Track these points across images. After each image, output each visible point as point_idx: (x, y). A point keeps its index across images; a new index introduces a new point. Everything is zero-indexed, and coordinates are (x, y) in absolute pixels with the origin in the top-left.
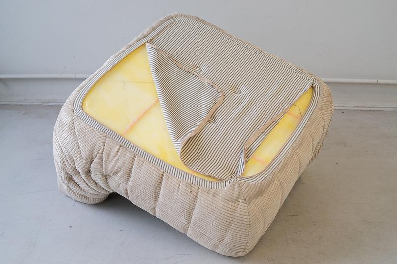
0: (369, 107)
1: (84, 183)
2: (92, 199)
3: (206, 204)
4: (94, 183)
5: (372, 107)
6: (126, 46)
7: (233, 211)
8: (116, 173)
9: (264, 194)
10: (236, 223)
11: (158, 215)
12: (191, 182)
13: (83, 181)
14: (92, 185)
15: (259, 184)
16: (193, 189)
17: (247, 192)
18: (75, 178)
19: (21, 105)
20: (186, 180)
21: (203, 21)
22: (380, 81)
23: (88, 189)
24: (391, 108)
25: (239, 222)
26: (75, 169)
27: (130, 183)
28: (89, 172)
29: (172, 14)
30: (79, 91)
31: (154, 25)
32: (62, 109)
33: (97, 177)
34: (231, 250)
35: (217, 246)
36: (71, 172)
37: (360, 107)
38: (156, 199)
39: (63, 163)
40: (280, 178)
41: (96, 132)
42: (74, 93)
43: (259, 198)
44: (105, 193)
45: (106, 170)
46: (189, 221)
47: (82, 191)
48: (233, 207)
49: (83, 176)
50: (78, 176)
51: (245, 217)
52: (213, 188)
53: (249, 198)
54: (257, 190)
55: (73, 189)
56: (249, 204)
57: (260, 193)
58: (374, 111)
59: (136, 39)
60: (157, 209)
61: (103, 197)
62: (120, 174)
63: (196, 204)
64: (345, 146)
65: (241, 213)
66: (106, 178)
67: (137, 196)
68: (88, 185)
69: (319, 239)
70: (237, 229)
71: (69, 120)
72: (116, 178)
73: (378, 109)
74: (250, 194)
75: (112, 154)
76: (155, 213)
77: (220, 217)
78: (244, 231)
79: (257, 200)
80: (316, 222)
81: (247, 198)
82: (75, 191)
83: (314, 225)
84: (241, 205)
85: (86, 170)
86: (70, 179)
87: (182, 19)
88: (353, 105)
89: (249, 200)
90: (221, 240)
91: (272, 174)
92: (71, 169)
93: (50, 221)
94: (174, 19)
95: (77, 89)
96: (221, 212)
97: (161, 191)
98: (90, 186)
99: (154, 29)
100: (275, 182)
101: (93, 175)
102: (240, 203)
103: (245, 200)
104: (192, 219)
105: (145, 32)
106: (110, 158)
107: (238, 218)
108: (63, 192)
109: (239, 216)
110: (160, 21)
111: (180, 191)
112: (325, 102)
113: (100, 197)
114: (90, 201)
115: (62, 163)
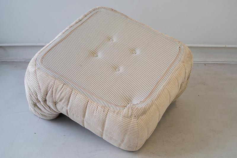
0: (221, 62)
1: (43, 108)
2: (49, 117)
3: (112, 119)
4: (48, 108)
5: (223, 62)
6: (69, 26)
7: (128, 123)
8: (61, 101)
9: (147, 113)
10: (130, 131)
11: (86, 126)
12: (105, 106)
13: (42, 106)
14: (48, 109)
15: (144, 108)
16: (105, 109)
17: (137, 112)
18: (38, 104)
19: (14, 62)
20: (102, 104)
21: (115, 11)
22: (227, 46)
23: (45, 111)
24: (234, 62)
25: (132, 130)
26: (37, 99)
27: (69, 106)
28: (45, 101)
29: (97, 7)
30: (40, 53)
31: (86, 14)
32: (30, 64)
33: (50, 103)
34: (129, 147)
35: (120, 145)
36: (35, 101)
37: (216, 62)
38: (84, 116)
39: (31, 95)
40: (156, 103)
41: (50, 76)
42: (37, 54)
43: (144, 115)
44: (55, 113)
45: (55, 98)
46: (103, 130)
47: (42, 113)
48: (128, 121)
49: (42, 103)
50: (39, 103)
51: (135, 127)
52: (117, 110)
53: (138, 116)
54: (142, 111)
55: (37, 111)
56: (137, 119)
57: (144, 112)
58: (224, 64)
59: (75, 22)
60: (85, 122)
61: (55, 115)
62: (63, 101)
63: (107, 119)
64: (204, 85)
65: (133, 125)
66: (55, 103)
67: (73, 115)
68: (45, 109)
69: (183, 141)
70: (131, 134)
71: (34, 70)
72: (61, 103)
73: (227, 63)
74: (138, 114)
75: (59, 89)
76: (84, 125)
77: (120, 127)
78: (135, 135)
79: (143, 117)
80: (182, 131)
81: (137, 116)
82: (38, 112)
83: (181, 132)
84: (133, 120)
85: (44, 100)
86: (35, 105)
87: (103, 10)
88: (211, 61)
89: (138, 117)
90: (122, 141)
91: (151, 102)
92: (35, 99)
93: (23, 130)
94: (97, 10)
95: (39, 52)
96: (121, 124)
97: (87, 111)
98: (46, 110)
99: (86, 16)
100: (154, 106)
101: (47, 102)
102: (132, 119)
103: (135, 117)
104: (105, 128)
105: (80, 18)
106: (58, 91)
107: (131, 128)
108: (32, 113)
109: (132, 126)
110: (90, 11)
111: (97, 110)
112: (186, 58)
113: (53, 116)
114: (47, 118)
115: (29, 95)
